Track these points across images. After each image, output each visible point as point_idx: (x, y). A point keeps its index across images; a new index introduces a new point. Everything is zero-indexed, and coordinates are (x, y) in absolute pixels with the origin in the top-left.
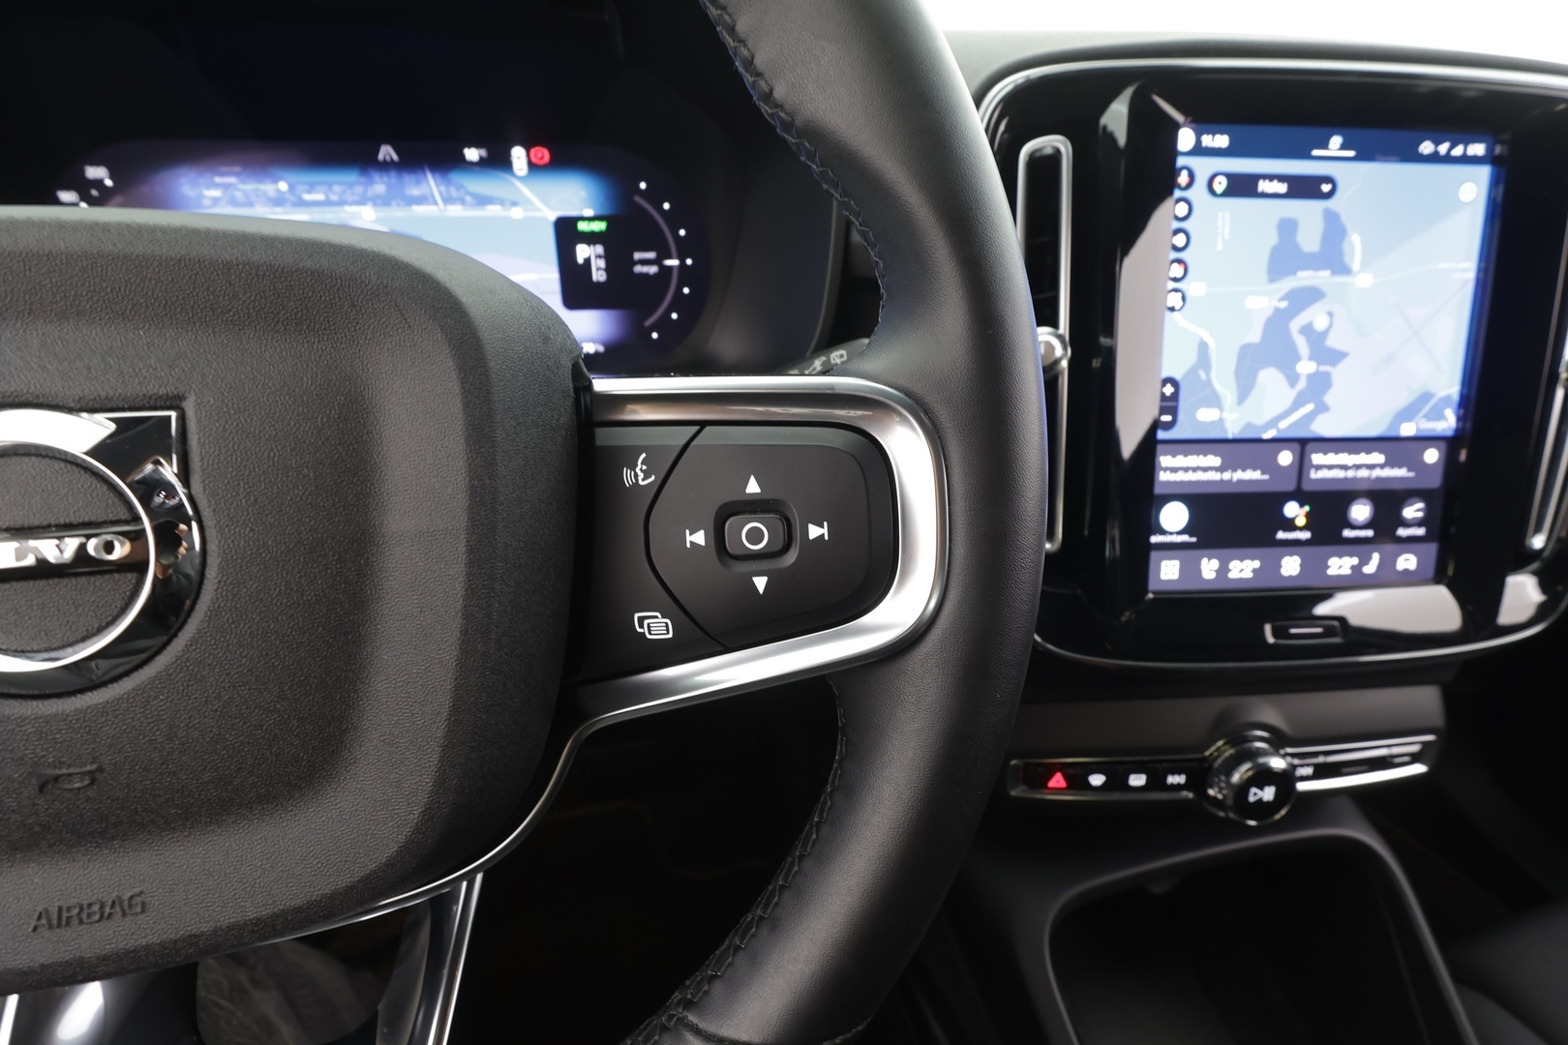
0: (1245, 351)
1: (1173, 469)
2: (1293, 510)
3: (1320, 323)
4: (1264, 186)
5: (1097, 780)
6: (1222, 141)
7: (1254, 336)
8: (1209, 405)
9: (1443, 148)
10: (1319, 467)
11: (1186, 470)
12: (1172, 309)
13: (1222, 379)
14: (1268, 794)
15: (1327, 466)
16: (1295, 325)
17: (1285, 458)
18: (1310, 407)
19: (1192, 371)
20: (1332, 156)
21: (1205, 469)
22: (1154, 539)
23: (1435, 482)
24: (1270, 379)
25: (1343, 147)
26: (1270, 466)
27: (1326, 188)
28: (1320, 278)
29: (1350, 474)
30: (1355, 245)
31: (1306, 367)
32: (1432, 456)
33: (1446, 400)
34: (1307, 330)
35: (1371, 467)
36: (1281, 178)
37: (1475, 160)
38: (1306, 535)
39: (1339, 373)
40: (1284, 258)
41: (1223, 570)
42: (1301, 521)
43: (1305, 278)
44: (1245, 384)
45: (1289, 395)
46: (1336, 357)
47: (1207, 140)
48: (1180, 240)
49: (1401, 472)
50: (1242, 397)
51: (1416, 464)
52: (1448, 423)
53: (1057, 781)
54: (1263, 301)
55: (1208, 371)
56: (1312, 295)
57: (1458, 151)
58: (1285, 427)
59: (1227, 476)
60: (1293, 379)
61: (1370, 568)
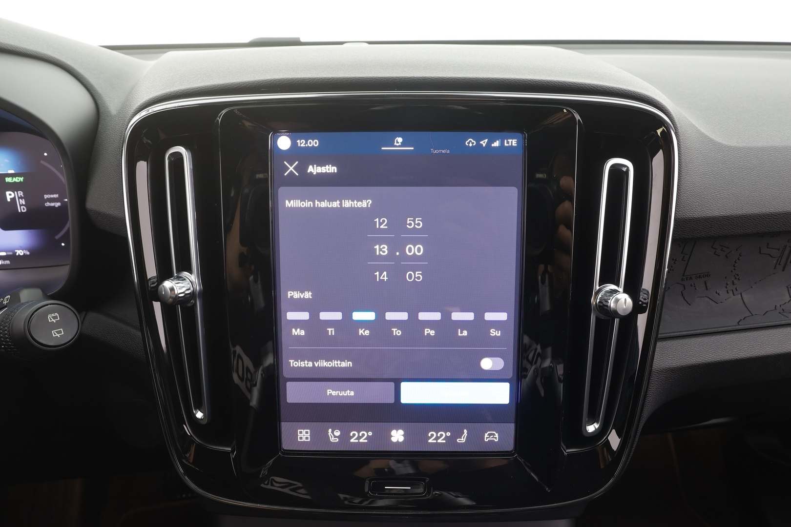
6: (314, 143)
9: (484, 143)
41: (345, 437)
47: (301, 143)
61: (462, 440)
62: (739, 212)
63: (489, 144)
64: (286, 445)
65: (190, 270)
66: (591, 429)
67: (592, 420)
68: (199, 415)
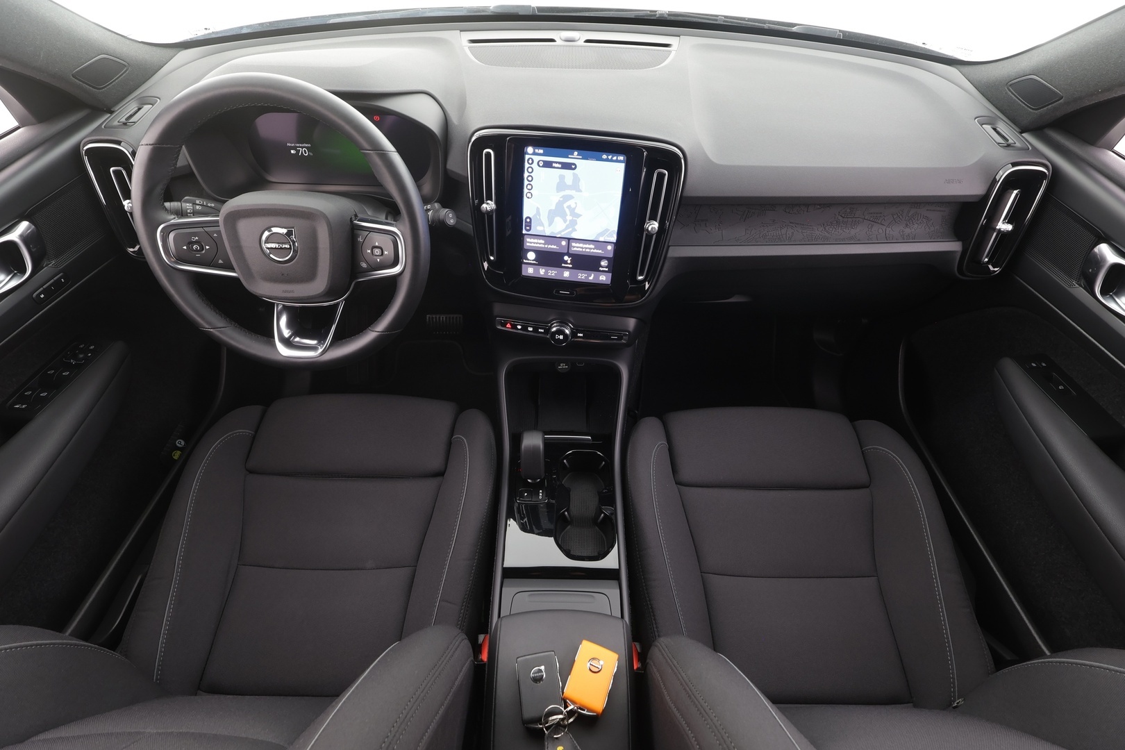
0: (550, 211)
1: (530, 242)
2: (566, 258)
3: (573, 206)
4: (554, 165)
5: (519, 327)
6: (541, 151)
7: (553, 207)
8: (540, 226)
9: (610, 157)
10: (574, 247)
11: (534, 243)
12: (528, 198)
13: (544, 218)
14: (561, 337)
15: (577, 248)
16: (565, 205)
17: (564, 243)
18: (571, 229)
19: (535, 216)
20: (575, 158)
21: (540, 244)
22: (525, 261)
23: (611, 255)
24: (558, 220)
25: (578, 155)
26: (559, 245)
27: (573, 167)
28: (572, 193)
29: (584, 250)
30: (582, 185)
31: (569, 218)
32: (610, 248)
33: (613, 231)
34: (569, 207)
35: (591, 249)
36: (559, 163)
37: (620, 161)
38: (571, 266)
39: (579, 220)
40: (561, 186)
41: (546, 272)
42: (569, 262)
43: (568, 192)
44: (551, 222)
45: (564, 226)
46: (579, 216)
47: (536, 151)
48: (530, 179)
49: (600, 251)
50: (550, 225)
51: (605, 249)
52: (614, 239)
53: (508, 326)
54: (555, 198)
55: (539, 215)
56: (571, 197)
57: (615, 158)
58: (563, 234)
59: (546, 246)
60: (565, 221)
61: (591, 278)
62: (711, 195)
63: (612, 158)
64: (524, 273)
65: (491, 200)
66: (640, 278)
67: (641, 275)
68: (492, 258)
